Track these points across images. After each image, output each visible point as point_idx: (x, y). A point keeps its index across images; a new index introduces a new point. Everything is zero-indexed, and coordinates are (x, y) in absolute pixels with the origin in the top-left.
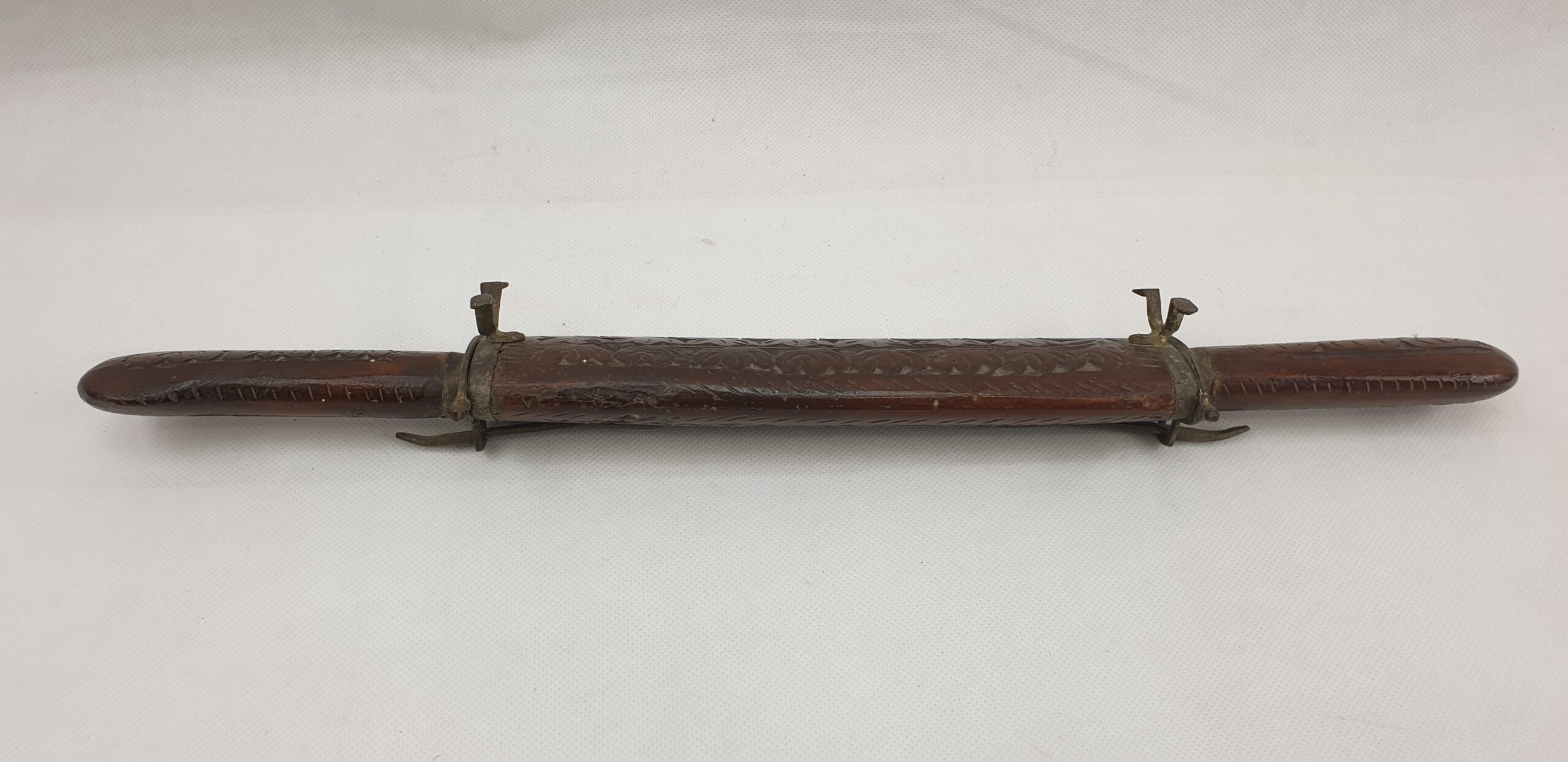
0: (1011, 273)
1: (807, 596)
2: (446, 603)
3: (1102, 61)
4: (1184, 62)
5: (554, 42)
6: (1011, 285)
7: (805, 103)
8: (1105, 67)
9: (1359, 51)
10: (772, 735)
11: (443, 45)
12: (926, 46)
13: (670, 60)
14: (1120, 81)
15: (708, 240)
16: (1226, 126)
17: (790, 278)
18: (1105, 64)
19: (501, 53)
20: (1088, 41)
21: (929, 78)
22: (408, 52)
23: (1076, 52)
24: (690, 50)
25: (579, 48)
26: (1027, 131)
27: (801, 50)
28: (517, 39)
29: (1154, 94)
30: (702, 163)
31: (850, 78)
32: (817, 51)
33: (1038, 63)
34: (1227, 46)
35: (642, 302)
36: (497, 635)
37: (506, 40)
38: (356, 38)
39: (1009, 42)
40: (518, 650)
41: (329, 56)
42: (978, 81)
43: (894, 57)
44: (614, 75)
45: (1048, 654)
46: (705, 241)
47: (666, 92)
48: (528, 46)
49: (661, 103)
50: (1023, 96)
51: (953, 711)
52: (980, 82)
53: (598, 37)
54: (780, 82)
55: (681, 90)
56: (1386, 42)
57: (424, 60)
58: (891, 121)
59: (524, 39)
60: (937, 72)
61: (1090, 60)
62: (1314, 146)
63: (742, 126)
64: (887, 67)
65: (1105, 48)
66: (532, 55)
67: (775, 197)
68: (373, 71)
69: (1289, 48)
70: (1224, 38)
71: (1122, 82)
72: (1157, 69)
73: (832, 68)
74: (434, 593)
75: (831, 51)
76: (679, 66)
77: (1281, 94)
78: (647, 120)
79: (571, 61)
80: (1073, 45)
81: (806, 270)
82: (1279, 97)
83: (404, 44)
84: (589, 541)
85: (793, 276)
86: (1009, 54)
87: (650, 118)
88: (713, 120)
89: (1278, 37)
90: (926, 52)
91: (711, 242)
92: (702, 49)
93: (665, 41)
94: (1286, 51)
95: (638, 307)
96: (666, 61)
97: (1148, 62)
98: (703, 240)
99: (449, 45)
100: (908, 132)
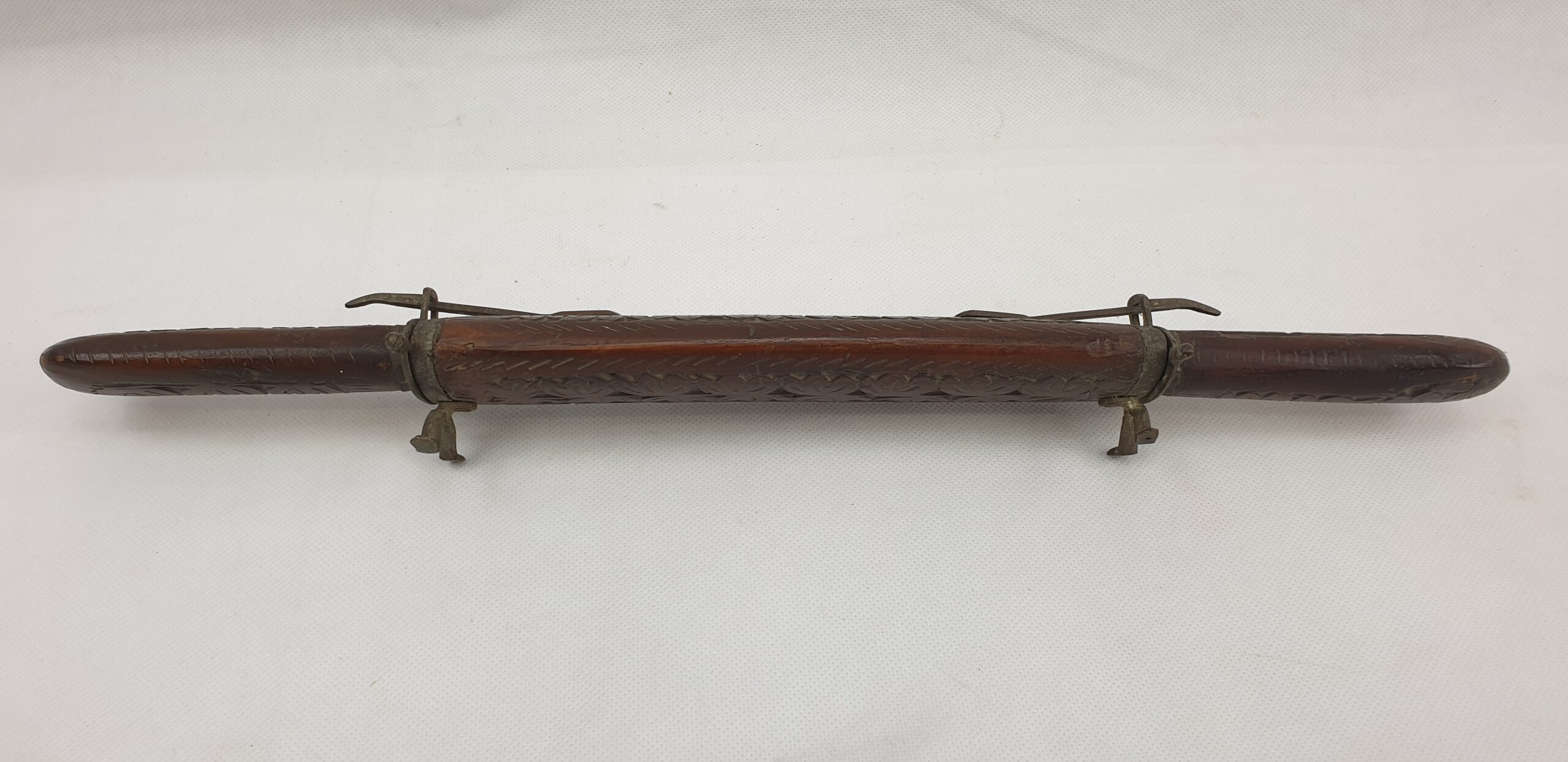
0: (953, 235)
1: (739, 534)
2: (390, 540)
3: (1049, 36)
4: (1130, 37)
5: (517, 19)
6: (953, 247)
7: (759, 77)
8: (1052, 42)
9: (1302, 26)
10: (698, 663)
11: (411, 22)
12: (877, 22)
13: (629, 35)
14: (1067, 55)
15: (660, 204)
16: (1172, 98)
17: (739, 239)
18: (1052, 39)
19: (466, 29)
20: (1035, 16)
21: (880, 53)
22: (377, 28)
23: (1024, 27)
24: (648, 26)
25: (541, 24)
26: (976, 104)
27: (756, 25)
28: (482, 16)
29: (1101, 68)
30: (658, 133)
31: (803, 53)
32: (771, 27)
33: (987, 38)
34: (1172, 21)
35: (592, 261)
36: (438, 570)
37: (471, 17)
38: (327, 15)
39: (958, 18)
40: (457, 584)
41: (302, 32)
42: (928, 55)
43: (846, 33)
44: (575, 51)
45: (971, 591)
46: (657, 205)
47: (625, 66)
48: (492, 23)
49: (620, 76)
50: (972, 70)
51: (876, 643)
52: (929, 56)
53: (560, 14)
54: (735, 57)
55: (639, 65)
56: (1328, 16)
57: (392, 36)
58: (844, 94)
59: (488, 15)
60: (888, 47)
61: (1038, 35)
62: (1258, 117)
63: (698, 99)
64: (839, 42)
65: (1052, 23)
66: (496, 31)
67: (728, 165)
68: (344, 47)
69: (1233, 22)
70: (1169, 13)
71: (1069, 56)
72: (1103, 44)
73: (786, 43)
74: (379, 531)
75: (785, 27)
76: (637, 41)
77: (1226, 67)
78: (606, 93)
79: (534, 37)
80: (1021, 20)
81: (754, 232)
82: (1223, 70)
83: (373, 21)
84: (531, 484)
85: (742, 237)
86: (958, 29)
87: (609, 91)
88: (670, 93)
89: (1222, 12)
90: (877, 28)
91: (663, 206)
92: (660, 25)
93: (624, 17)
94: (1230, 25)
95: (589, 266)
96: (625, 36)
97: (1094, 36)
98: (656, 204)
99: (417, 22)
100: (859, 104)
